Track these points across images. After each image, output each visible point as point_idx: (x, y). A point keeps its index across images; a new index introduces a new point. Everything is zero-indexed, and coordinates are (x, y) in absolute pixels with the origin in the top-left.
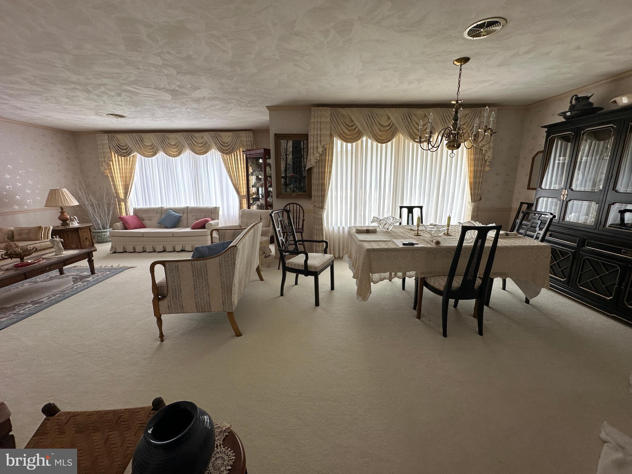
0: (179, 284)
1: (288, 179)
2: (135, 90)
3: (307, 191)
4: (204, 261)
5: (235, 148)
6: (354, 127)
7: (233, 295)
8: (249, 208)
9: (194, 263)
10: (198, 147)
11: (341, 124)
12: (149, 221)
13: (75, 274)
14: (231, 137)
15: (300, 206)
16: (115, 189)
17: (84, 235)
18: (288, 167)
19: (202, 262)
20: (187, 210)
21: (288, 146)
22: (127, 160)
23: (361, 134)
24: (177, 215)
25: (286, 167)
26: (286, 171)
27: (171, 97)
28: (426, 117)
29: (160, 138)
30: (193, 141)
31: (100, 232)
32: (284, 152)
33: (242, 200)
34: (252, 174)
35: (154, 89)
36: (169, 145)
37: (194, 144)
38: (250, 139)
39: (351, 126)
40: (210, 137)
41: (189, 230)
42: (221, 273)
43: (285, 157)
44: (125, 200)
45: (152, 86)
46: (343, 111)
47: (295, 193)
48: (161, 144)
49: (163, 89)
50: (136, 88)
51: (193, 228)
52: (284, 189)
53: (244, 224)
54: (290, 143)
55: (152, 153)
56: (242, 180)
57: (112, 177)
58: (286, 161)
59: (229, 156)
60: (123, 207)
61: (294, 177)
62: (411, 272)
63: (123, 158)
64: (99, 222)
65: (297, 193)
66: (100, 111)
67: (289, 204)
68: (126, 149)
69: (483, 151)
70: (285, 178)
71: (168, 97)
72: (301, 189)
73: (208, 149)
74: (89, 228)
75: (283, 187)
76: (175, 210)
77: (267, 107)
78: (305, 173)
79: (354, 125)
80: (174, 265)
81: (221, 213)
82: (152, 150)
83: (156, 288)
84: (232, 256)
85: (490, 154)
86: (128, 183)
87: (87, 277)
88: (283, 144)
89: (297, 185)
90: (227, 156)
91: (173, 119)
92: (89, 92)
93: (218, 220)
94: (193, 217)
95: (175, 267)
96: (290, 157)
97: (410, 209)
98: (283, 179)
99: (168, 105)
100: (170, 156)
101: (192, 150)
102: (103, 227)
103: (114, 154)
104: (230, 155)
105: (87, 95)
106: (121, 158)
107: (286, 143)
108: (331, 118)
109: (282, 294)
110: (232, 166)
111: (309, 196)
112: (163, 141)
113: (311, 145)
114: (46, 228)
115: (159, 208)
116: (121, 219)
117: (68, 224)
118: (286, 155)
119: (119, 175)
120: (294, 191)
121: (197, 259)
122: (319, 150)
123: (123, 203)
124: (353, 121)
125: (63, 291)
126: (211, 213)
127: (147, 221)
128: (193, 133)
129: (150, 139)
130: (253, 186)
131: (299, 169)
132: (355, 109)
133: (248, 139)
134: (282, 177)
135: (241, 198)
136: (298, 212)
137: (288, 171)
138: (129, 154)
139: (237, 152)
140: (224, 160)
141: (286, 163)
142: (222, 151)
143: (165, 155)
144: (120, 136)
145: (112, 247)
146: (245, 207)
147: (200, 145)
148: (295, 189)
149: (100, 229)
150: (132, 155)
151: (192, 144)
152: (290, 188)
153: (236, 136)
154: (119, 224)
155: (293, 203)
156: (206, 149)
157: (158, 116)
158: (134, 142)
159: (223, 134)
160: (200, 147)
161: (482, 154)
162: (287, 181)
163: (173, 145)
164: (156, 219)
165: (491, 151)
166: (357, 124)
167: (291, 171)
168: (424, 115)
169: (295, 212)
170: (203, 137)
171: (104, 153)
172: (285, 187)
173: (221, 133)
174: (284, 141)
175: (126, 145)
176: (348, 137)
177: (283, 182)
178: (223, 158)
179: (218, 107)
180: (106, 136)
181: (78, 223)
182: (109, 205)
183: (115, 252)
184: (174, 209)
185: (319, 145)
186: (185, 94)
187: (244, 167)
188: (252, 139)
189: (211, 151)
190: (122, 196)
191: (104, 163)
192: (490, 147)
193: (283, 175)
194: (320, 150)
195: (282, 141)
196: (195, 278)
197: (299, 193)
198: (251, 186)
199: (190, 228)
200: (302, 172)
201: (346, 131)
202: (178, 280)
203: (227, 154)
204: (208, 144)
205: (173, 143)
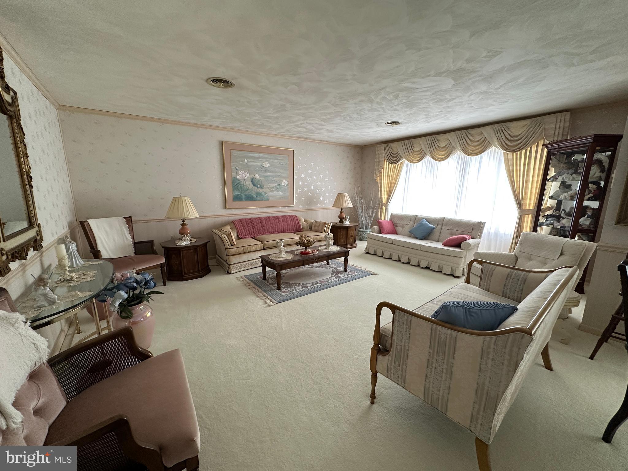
0: (407, 348)
2: (413, 86)
4: (454, 333)
5: (530, 141)
7: (496, 415)
8: (535, 230)
9: (436, 329)
10: (472, 146)
12: (401, 228)
13: (335, 267)
14: (526, 127)
16: (381, 194)
17: (351, 233)
19: (449, 331)
20: (442, 222)
22: (395, 167)
24: (430, 226)
27: (453, 82)
29: (430, 141)
30: (468, 140)
31: (362, 231)
33: (524, 217)
34: (555, 178)
35: (434, 76)
36: (437, 148)
37: (468, 144)
38: (562, 125)
40: (492, 132)
41: (439, 245)
42: (480, 368)
44: (386, 205)
45: (432, 73)
48: (429, 147)
49: (445, 72)
50: (414, 83)
51: (445, 245)
53: (524, 254)
55: (418, 159)
56: (532, 188)
57: (381, 183)
59: (517, 154)
60: (384, 211)
63: (392, 165)
64: (364, 223)
66: (380, 121)
68: (396, 157)
71: (448, 83)
73: (485, 148)
74: (355, 227)
76: (429, 220)
80: (405, 317)
81: (485, 230)
82: (419, 156)
83: (379, 334)
84: (515, 349)
86: (392, 189)
87: (341, 272)
90: (513, 154)
91: (449, 115)
92: (371, 101)
93: (479, 239)
94: (448, 231)
95: (407, 321)
99: (447, 96)
100: (436, 160)
101: (463, 151)
102: (365, 227)
103: (387, 162)
104: (519, 153)
105: (370, 105)
106: (391, 165)
110: (518, 168)
112: (432, 145)
114: (328, 224)
115: (413, 216)
116: (379, 223)
117: (343, 222)
119: (386, 182)
121: (441, 323)
123: (385, 208)
125: (322, 282)
126: (472, 228)
127: (399, 228)
128: (469, 130)
129: (419, 144)
130: (551, 198)
133: (558, 126)
135: (522, 212)
138: (398, 161)
139: (531, 148)
140: (507, 160)
142: (507, 148)
143: (432, 159)
144: (393, 145)
145: (367, 248)
146: (527, 227)
147: (476, 144)
149: (363, 229)
150: (400, 162)
151: (466, 144)
153: (537, 124)
154: (376, 228)
156: (483, 148)
157: (432, 114)
158: (404, 148)
159: (514, 125)
160: (475, 146)
163: (442, 148)
164: (409, 227)
170: (482, 133)
171: (379, 162)
173: (512, 123)
175: (397, 153)
178: (506, 157)
179: (520, 81)
180: (383, 147)
181: (349, 222)
182: (374, 208)
183: (367, 253)
184: (429, 218)
186: (473, 71)
187: (539, 169)
188: (567, 124)
189: (490, 150)
190: (385, 201)
191: (377, 172)
196: (431, 351)
198: (546, 196)
199: (442, 244)
202: (407, 341)
203: (513, 151)
204: (487, 141)
205: (442, 145)
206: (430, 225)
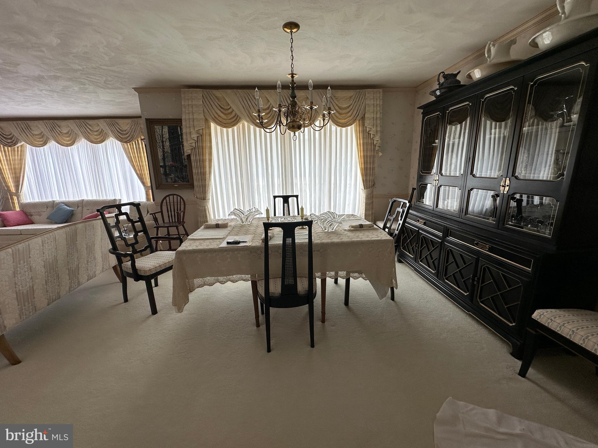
1: (167, 168)
3: (190, 181)
5: (135, 136)
6: (230, 110)
10: (93, 135)
11: (214, 107)
12: (38, 217)
14: (129, 124)
15: (181, 197)
16: (5, 183)
18: (166, 155)
20: (82, 204)
21: (163, 132)
22: (14, 150)
23: (238, 118)
24: (68, 210)
25: (164, 155)
26: (164, 159)
28: (308, 99)
29: (49, 126)
30: (88, 129)
32: (160, 139)
33: (148, 191)
36: (60, 133)
37: (89, 133)
39: (226, 109)
40: (105, 124)
43: (161, 144)
44: (17, 194)
46: (218, 93)
47: (177, 184)
48: (51, 132)
52: (164, 180)
54: (166, 130)
55: (41, 143)
58: (163, 148)
59: (130, 144)
60: (16, 201)
61: (174, 166)
62: (234, 276)
63: (9, 148)
65: (178, 183)
67: (169, 196)
68: (11, 139)
69: (371, 135)
70: (164, 167)
72: (183, 178)
73: (105, 137)
75: (163, 177)
76: (67, 204)
77: (135, 89)
78: (186, 162)
79: (230, 108)
82: (41, 140)
85: (377, 138)
86: (18, 175)
88: (158, 130)
89: (179, 174)
90: (127, 145)
94: (89, 211)
96: (167, 144)
97: (286, 199)
98: (161, 169)
100: (61, 145)
101: (86, 139)
106: (7, 148)
107: (160, 128)
108: (204, 101)
109: (126, 300)
110: (134, 156)
111: (192, 186)
112: (53, 129)
113: (184, 131)
115: (50, 202)
118: (163, 142)
120: (175, 181)
122: (192, 136)
123: (16, 197)
124: (229, 105)
127: (35, 216)
128: (88, 121)
129: (39, 128)
131: (178, 157)
132: (229, 91)
134: (161, 166)
135: (146, 188)
136: (179, 204)
137: (166, 160)
138: (16, 144)
139: (138, 140)
140: (124, 149)
141: (164, 151)
142: (121, 140)
143: (57, 144)
147: (95, 133)
148: (177, 179)
150: (19, 144)
151: (86, 132)
152: (171, 177)
153: (135, 124)
155: (173, 195)
156: (102, 137)
158: (20, 130)
159: (120, 121)
160: (96, 135)
161: (370, 138)
162: (167, 170)
163: (65, 134)
164: (46, 213)
165: (379, 134)
166: (234, 107)
167: (170, 159)
168: (306, 97)
169: (176, 204)
170: (99, 125)
172: (165, 177)
173: (119, 120)
174: (159, 126)
175: (10, 134)
176: (225, 121)
177: (162, 172)
178: (124, 147)
184: (67, 202)
185: (192, 130)
189: (108, 140)
190: (13, 190)
192: (377, 131)
193: (162, 164)
194: (195, 136)
195: (155, 127)
197: (182, 183)
200: (183, 160)
201: (222, 115)
203: (126, 142)
204: (104, 133)
205: (65, 132)
206: (68, 208)
